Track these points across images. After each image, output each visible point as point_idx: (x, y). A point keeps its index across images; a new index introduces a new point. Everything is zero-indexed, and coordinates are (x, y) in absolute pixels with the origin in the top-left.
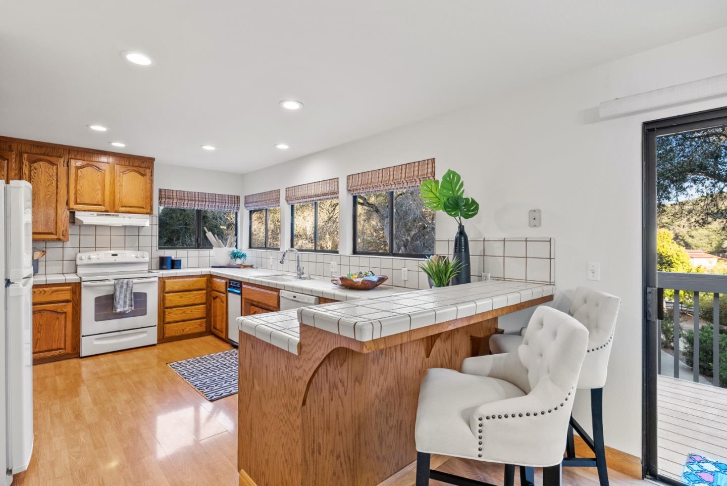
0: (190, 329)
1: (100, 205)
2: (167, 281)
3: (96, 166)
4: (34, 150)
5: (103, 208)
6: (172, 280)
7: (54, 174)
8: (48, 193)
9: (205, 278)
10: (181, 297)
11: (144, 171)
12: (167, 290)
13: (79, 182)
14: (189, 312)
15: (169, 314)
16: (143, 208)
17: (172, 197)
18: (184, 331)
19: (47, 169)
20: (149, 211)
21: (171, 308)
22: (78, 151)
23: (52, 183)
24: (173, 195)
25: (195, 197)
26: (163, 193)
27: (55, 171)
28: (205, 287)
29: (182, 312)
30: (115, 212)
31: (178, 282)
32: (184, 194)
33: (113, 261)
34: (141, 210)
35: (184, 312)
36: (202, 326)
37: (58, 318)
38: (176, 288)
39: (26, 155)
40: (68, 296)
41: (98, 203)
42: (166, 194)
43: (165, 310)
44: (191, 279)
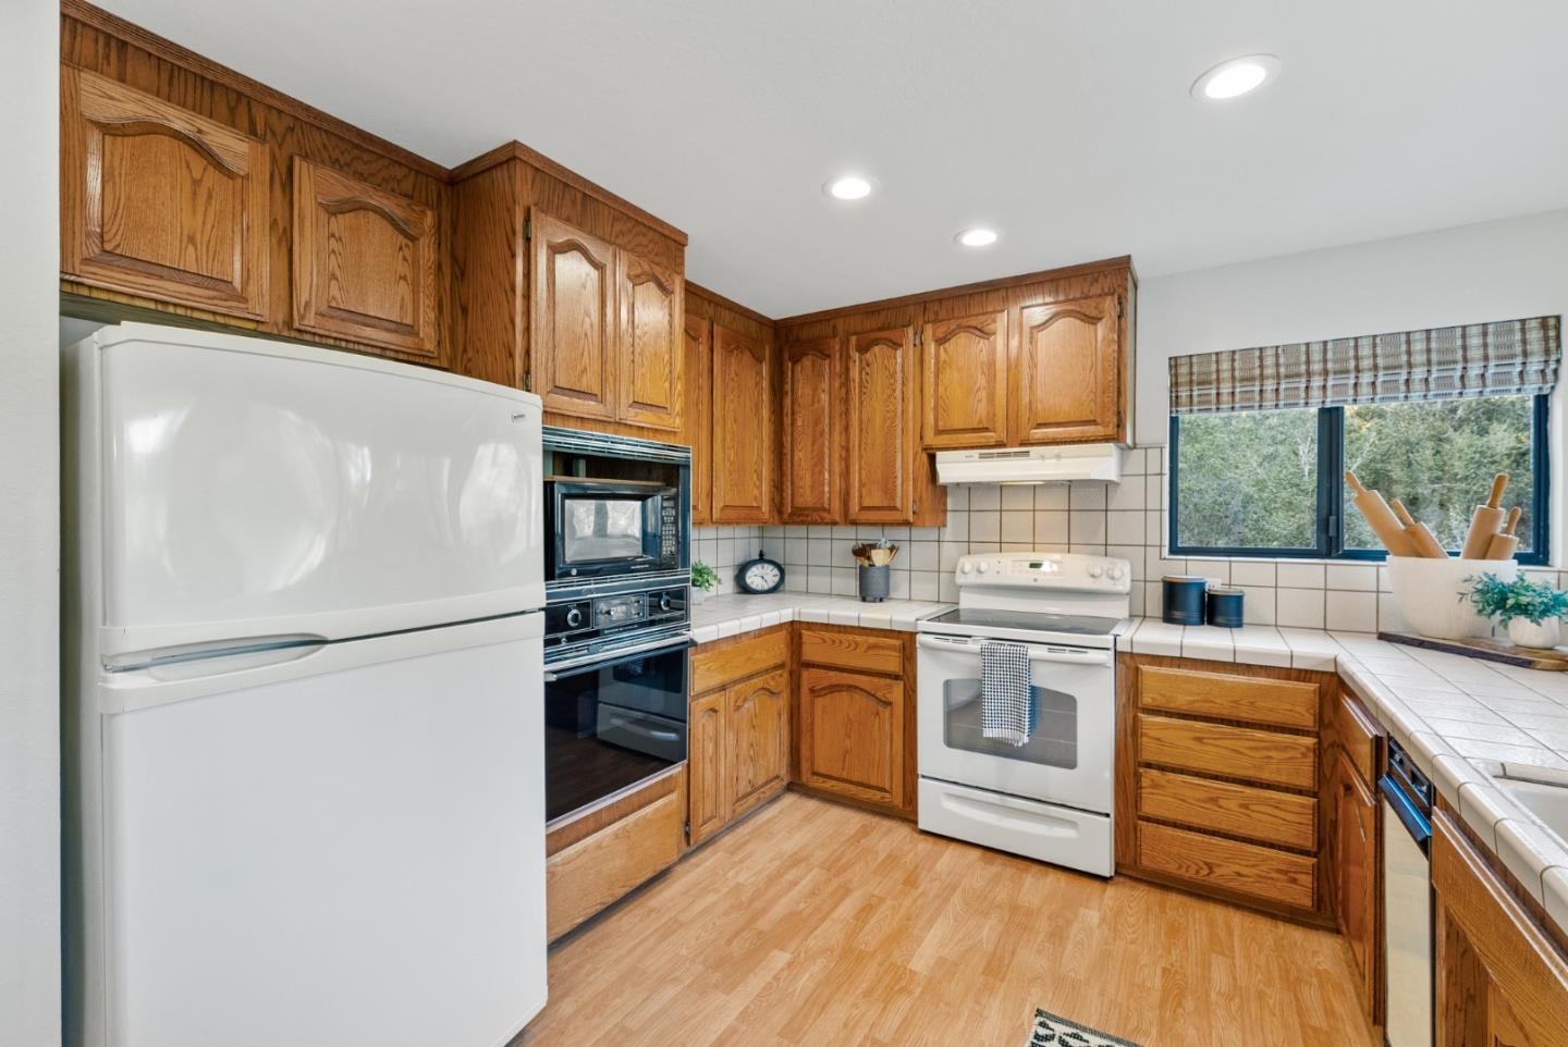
0: (1239, 874)
1: (986, 429)
2: (1145, 668)
3: (976, 328)
4: (870, 323)
5: (991, 437)
6: (1164, 670)
7: (899, 369)
8: (888, 415)
9: (1312, 687)
10: (1199, 740)
11: (1096, 308)
12: (1147, 699)
13: (941, 377)
14: (1233, 805)
15: (1151, 787)
16: (1093, 422)
17: (1214, 376)
18: (1211, 871)
19: (886, 362)
20: (1111, 430)
21: (1162, 768)
22: (940, 300)
23: (894, 391)
24: (1218, 371)
25: (1308, 362)
26: (1183, 370)
27: (899, 360)
28: (1307, 720)
29: (1203, 795)
30: (1022, 445)
31: (1187, 680)
32: (1261, 358)
33: (1030, 583)
34: (1090, 430)
35: (1214, 800)
36: (1294, 881)
37: (877, 713)
38: (1181, 701)
39: (854, 339)
40: (892, 664)
41: (980, 426)
42: (1195, 369)
43: (1141, 770)
44: (1242, 679)
